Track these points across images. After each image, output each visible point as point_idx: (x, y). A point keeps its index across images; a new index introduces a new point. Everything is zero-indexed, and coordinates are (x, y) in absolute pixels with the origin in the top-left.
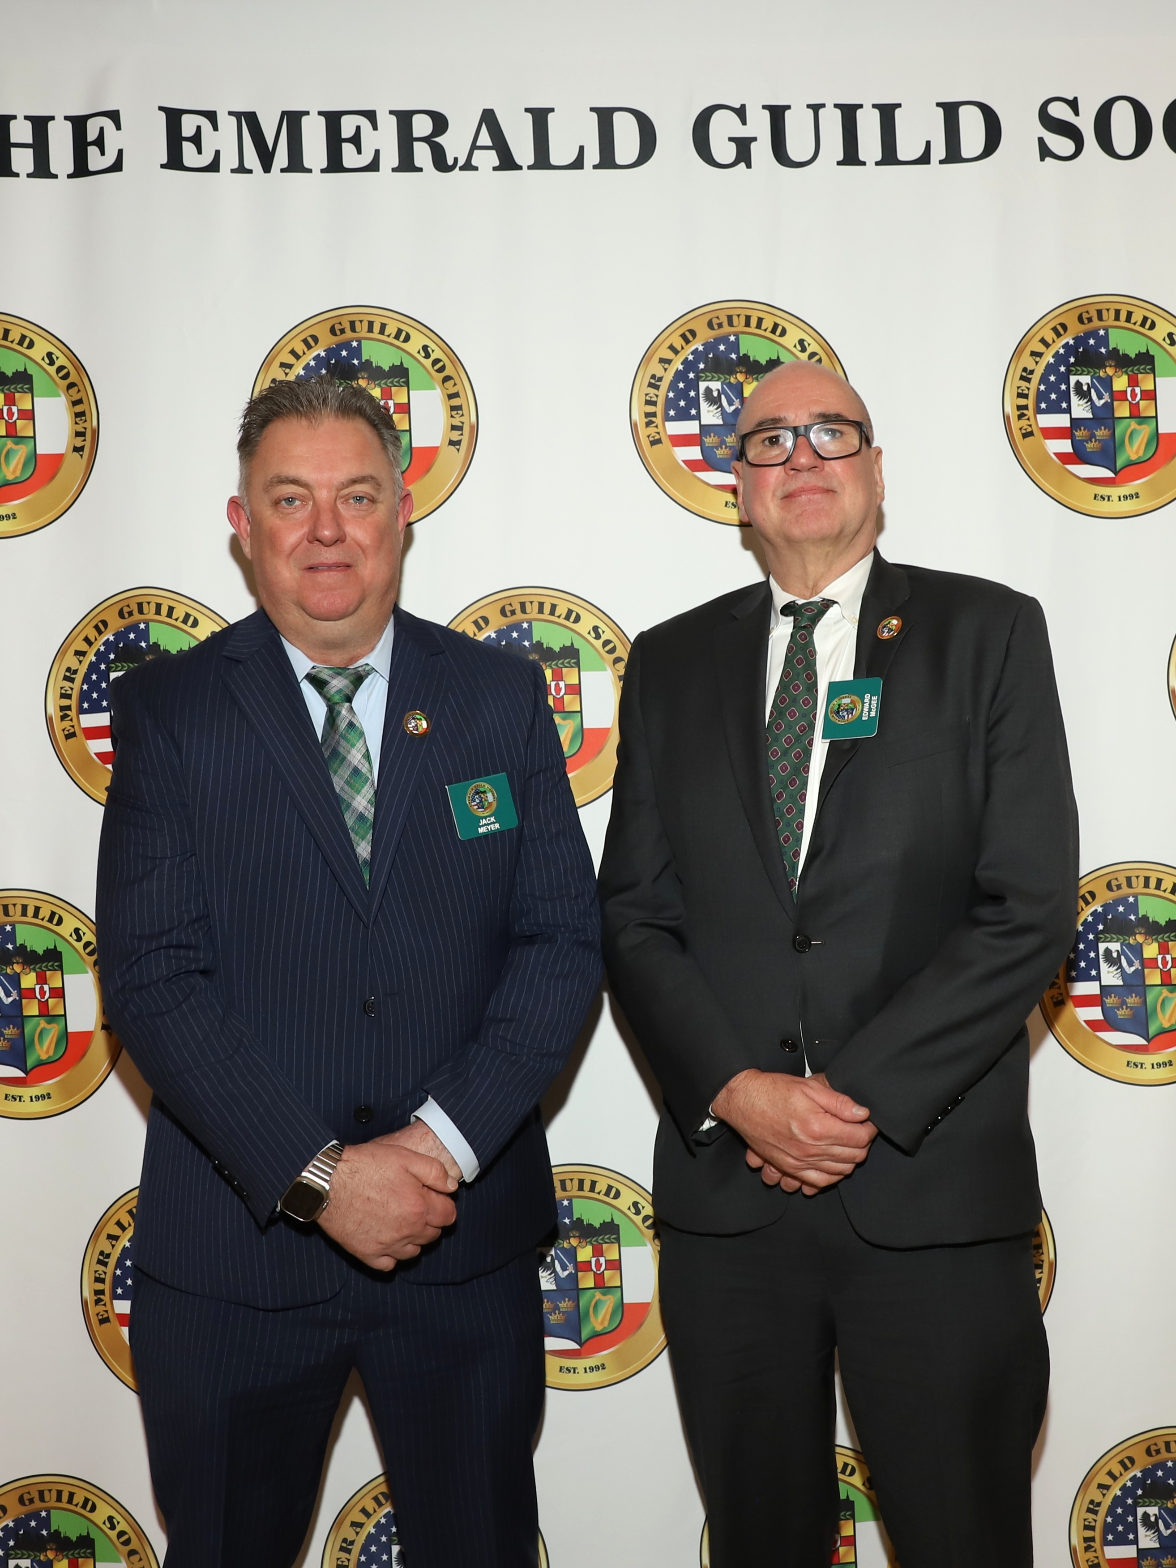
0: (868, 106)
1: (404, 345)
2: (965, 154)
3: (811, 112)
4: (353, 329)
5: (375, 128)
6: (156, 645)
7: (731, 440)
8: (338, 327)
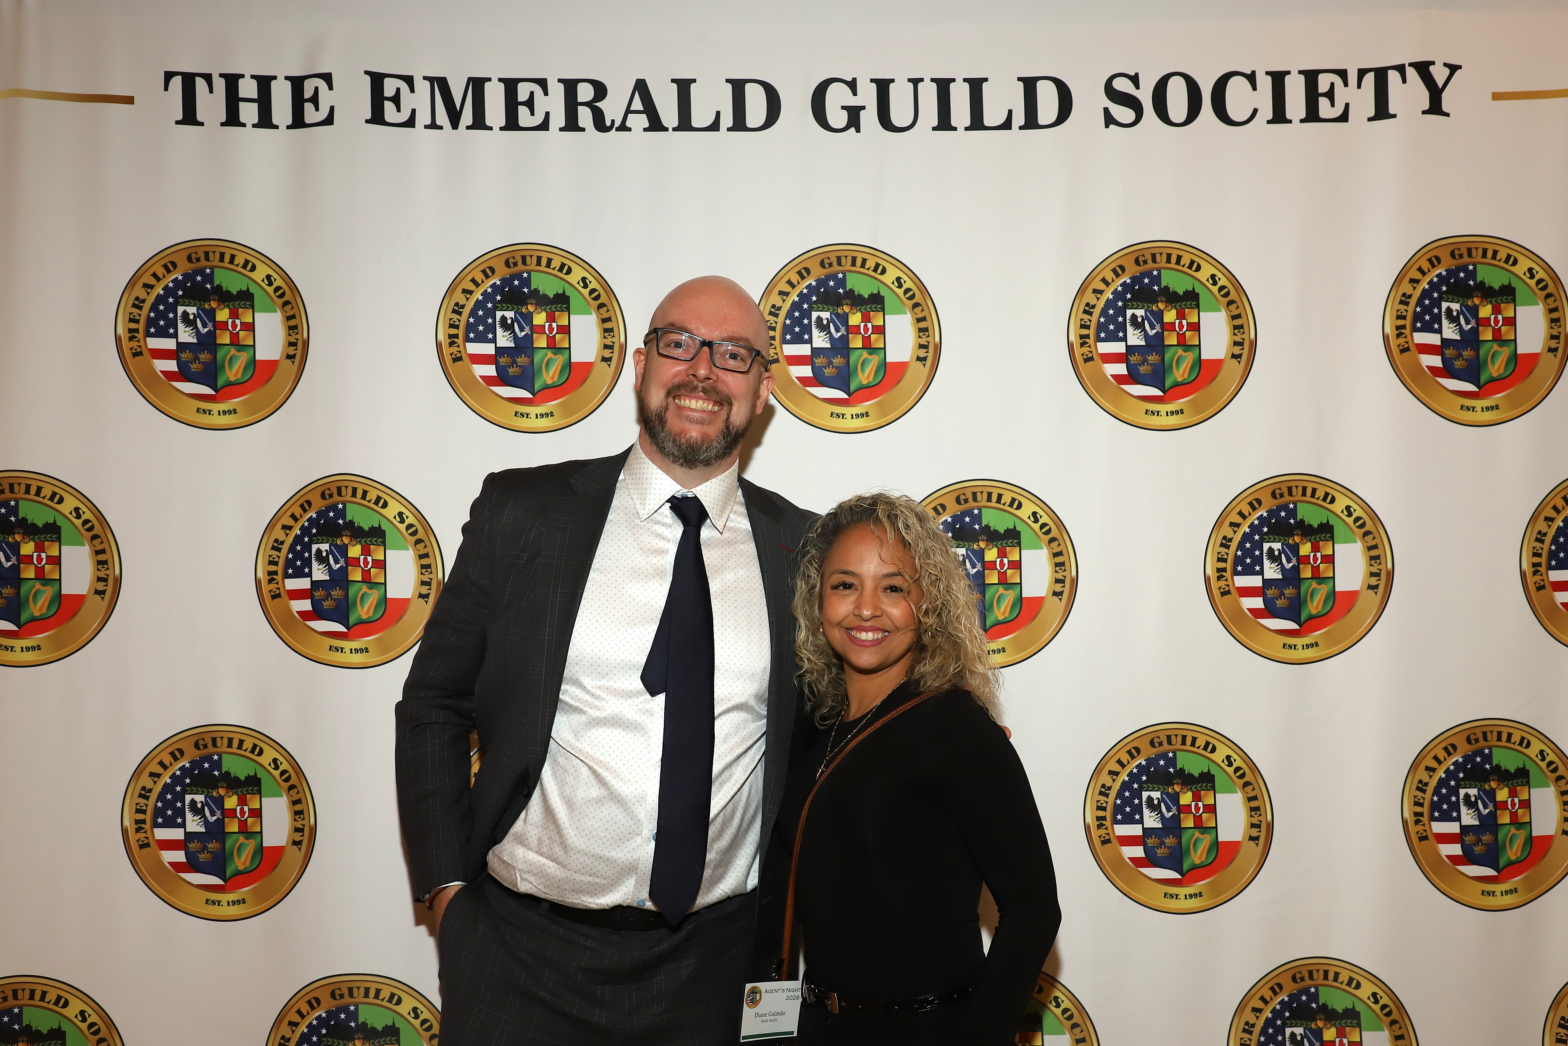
0: (959, 80)
1: (567, 277)
2: (1041, 121)
3: (911, 85)
4: (524, 263)
5: (546, 93)
6: (352, 522)
7: (837, 361)
8: (511, 260)
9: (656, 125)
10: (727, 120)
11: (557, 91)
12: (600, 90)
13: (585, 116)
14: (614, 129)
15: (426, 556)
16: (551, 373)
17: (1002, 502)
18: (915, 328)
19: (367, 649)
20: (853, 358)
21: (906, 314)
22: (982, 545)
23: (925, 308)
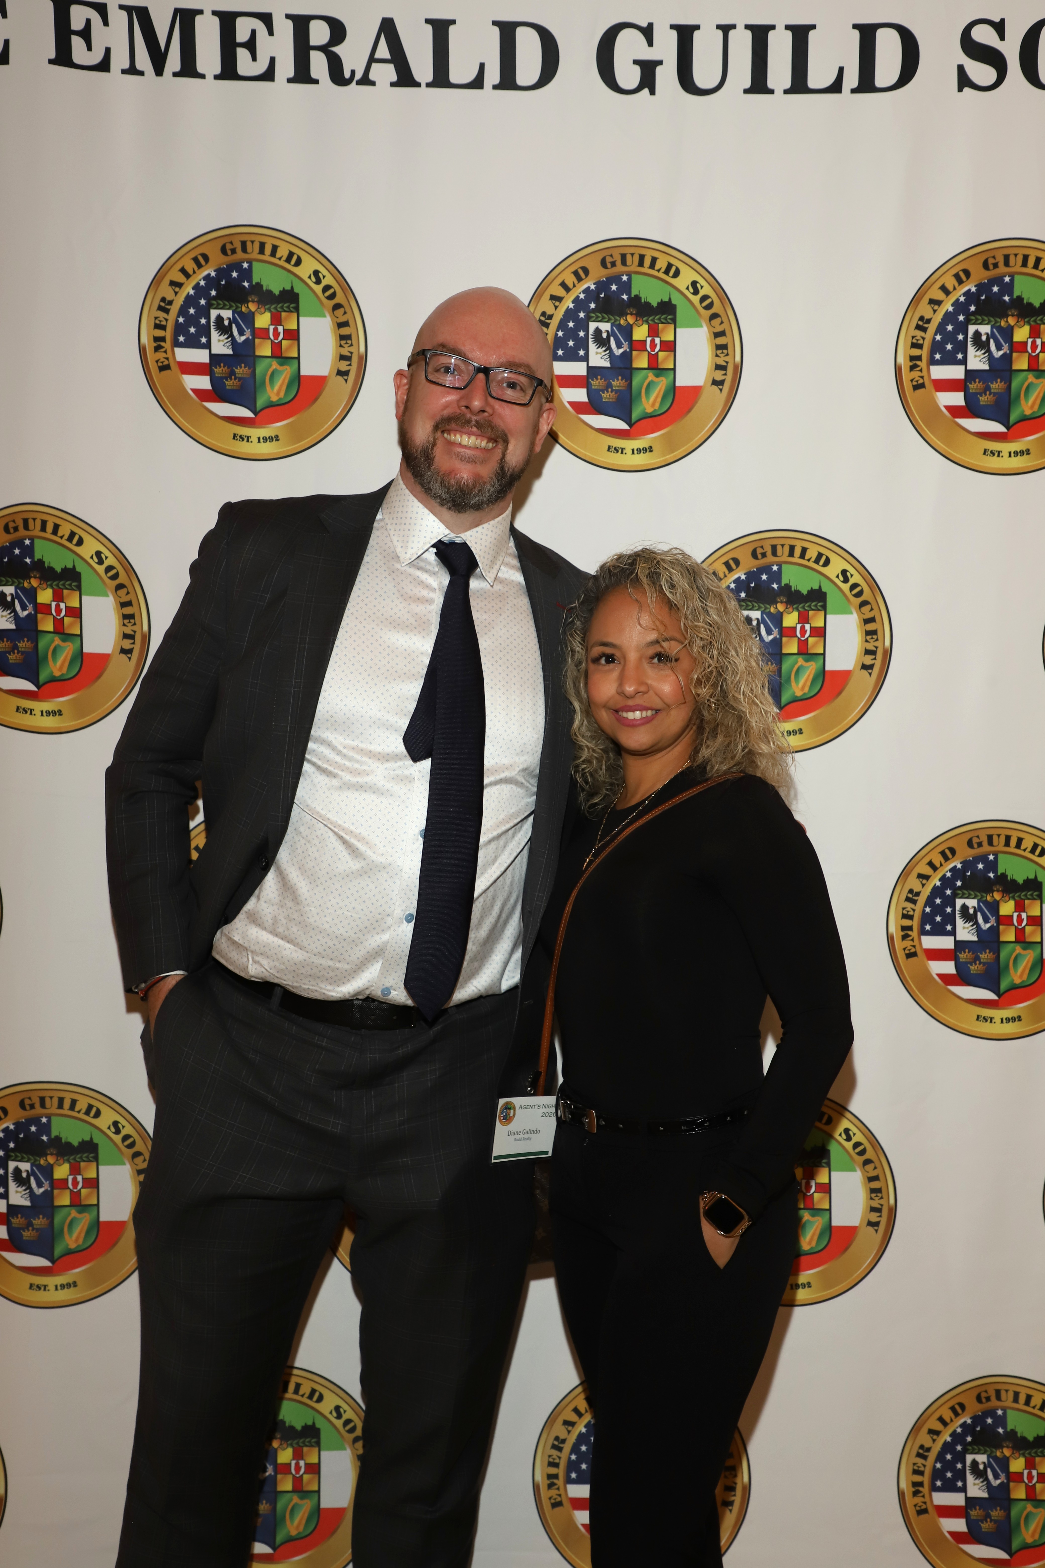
0: (780, 27)
1: (295, 270)
2: (879, 83)
3: (720, 33)
4: (244, 249)
5: (271, 32)
6: (41, 562)
7: (618, 383)
8: (229, 247)
9: (405, 79)
10: (493, 76)
11: (285, 30)
12: (338, 31)
13: (318, 64)
14: (354, 82)
15: (128, 604)
16: (276, 388)
17: (807, 557)
18: (712, 345)
19: (61, 711)
20: (636, 380)
21: (702, 327)
22: (781, 607)
23: (725, 320)
